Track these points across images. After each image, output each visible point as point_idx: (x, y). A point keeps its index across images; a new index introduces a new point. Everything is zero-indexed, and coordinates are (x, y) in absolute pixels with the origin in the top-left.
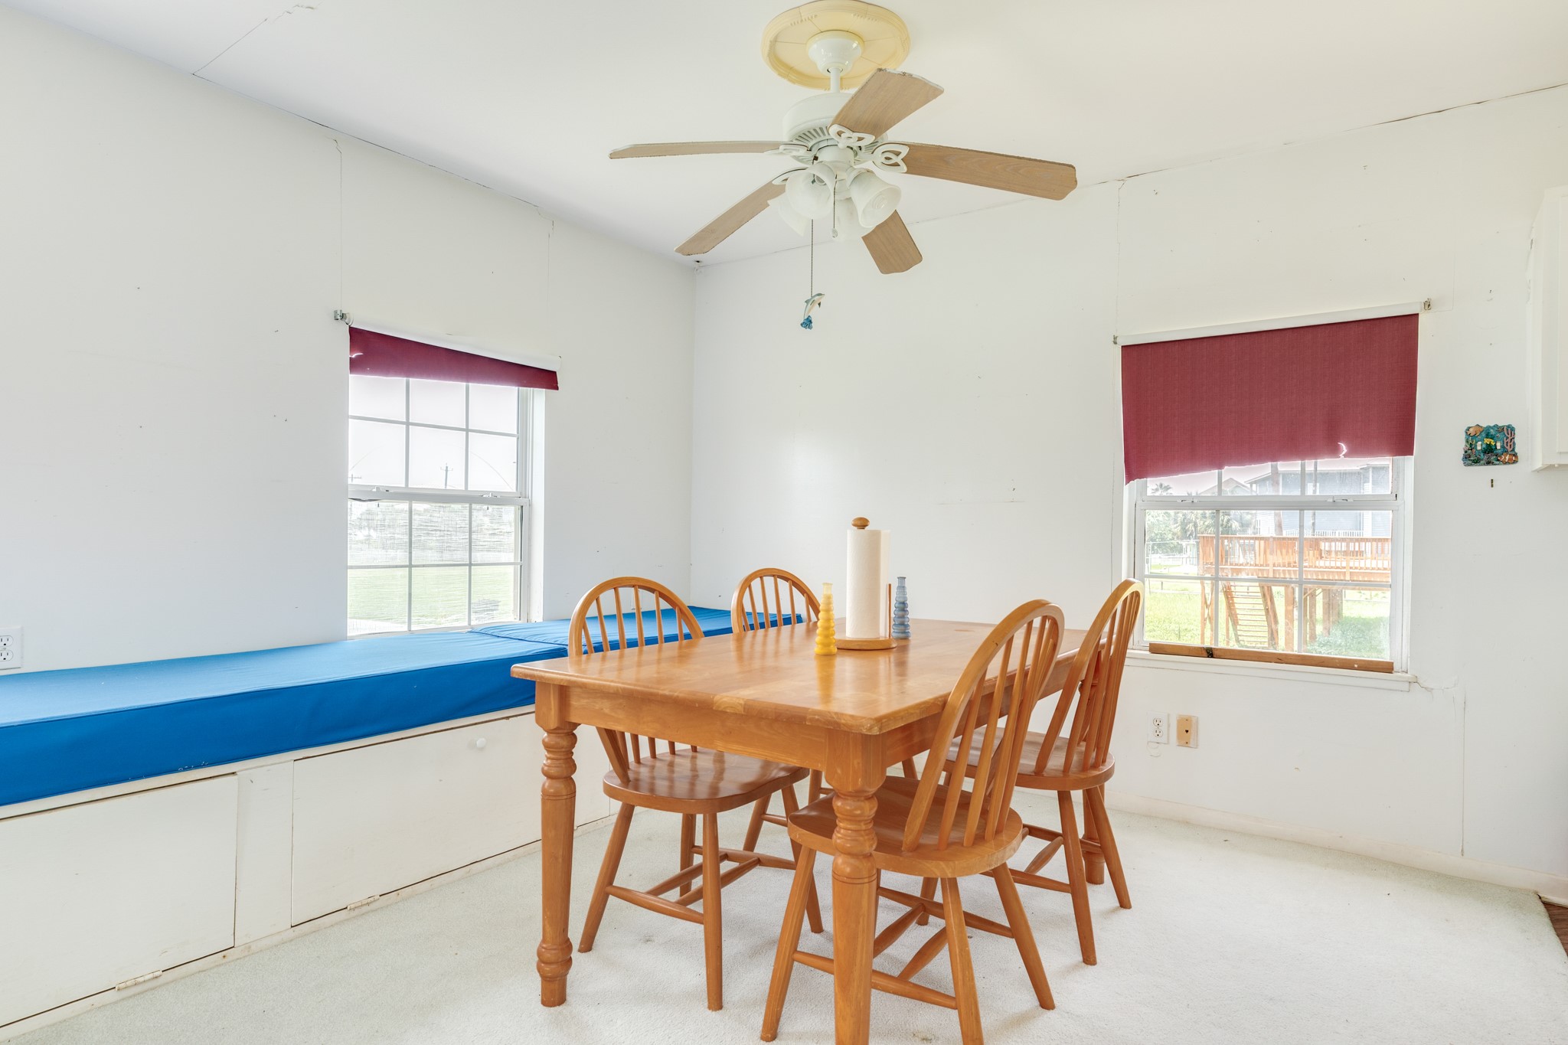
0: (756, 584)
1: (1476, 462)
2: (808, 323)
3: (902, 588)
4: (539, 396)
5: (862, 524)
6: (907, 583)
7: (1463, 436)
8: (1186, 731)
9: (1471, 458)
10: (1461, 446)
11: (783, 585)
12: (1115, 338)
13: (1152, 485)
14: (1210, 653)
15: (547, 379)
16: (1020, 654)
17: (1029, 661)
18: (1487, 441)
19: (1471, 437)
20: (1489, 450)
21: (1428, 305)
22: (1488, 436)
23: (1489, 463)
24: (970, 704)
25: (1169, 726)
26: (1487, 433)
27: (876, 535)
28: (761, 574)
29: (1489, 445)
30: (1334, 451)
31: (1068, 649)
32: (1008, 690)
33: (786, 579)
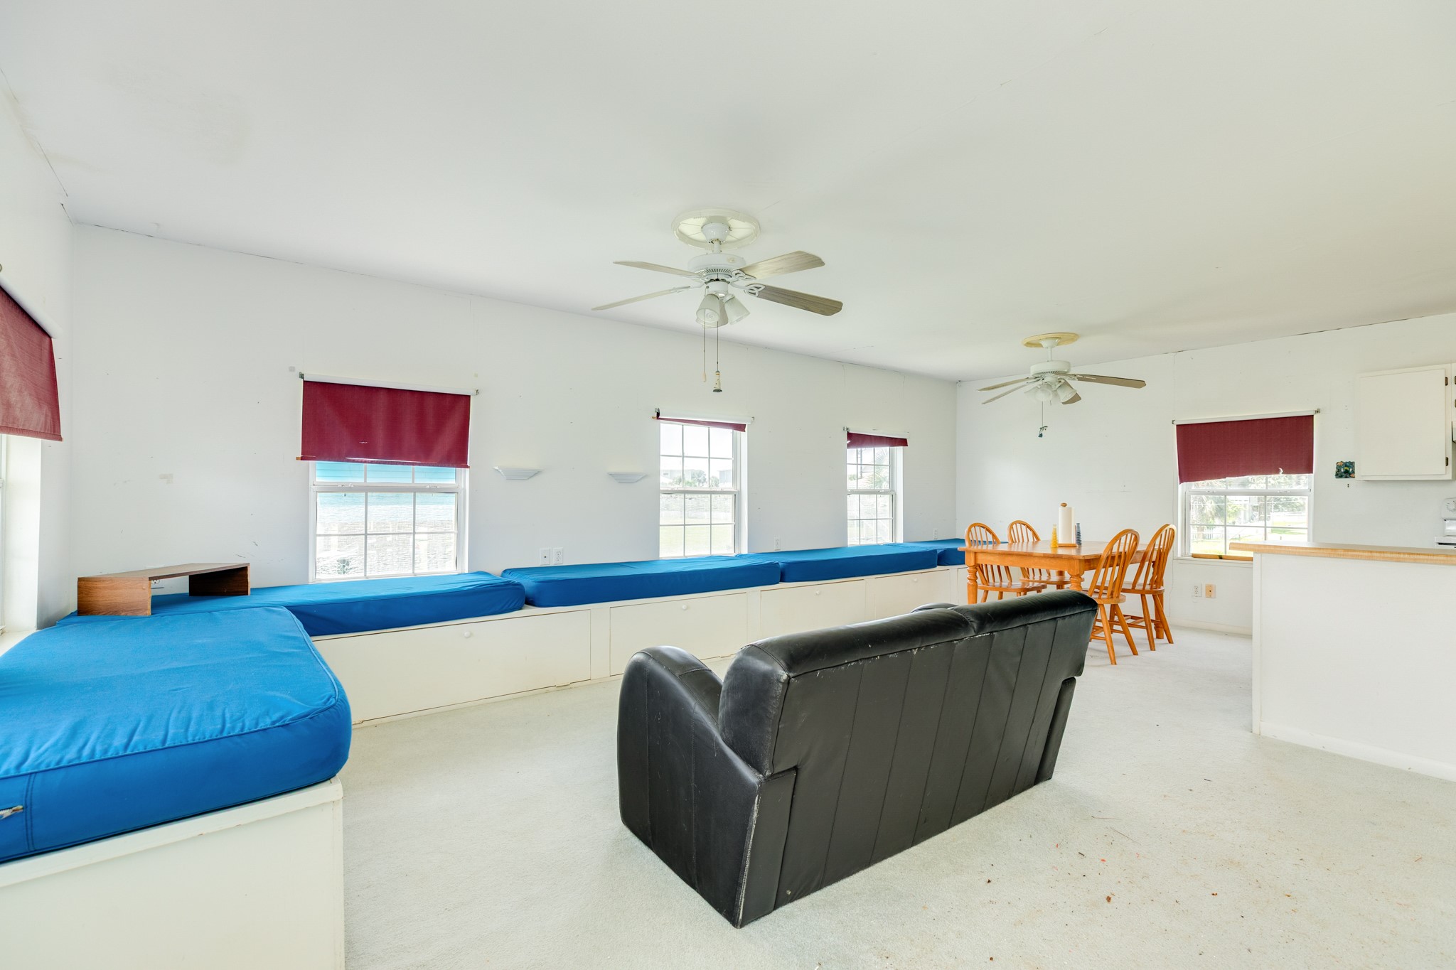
0: (1014, 526)
1: (1341, 477)
2: (1041, 435)
3: (1078, 527)
4: (899, 450)
5: (1064, 505)
6: (1080, 526)
7: (1336, 466)
8: (1210, 591)
9: (1339, 475)
10: (1335, 470)
11: (1024, 527)
12: (1173, 421)
13: (1194, 486)
14: (1221, 557)
15: (903, 442)
16: (1123, 546)
17: (1126, 549)
18: (1346, 468)
19: (1338, 468)
20: (1347, 472)
21: (1317, 412)
22: (1346, 466)
23: (1346, 477)
24: (1108, 558)
25: (1201, 589)
26: (1346, 464)
27: (1070, 509)
28: (1015, 523)
29: (1346, 470)
30: (1277, 472)
31: (1142, 547)
32: (1120, 556)
33: (1024, 525)
